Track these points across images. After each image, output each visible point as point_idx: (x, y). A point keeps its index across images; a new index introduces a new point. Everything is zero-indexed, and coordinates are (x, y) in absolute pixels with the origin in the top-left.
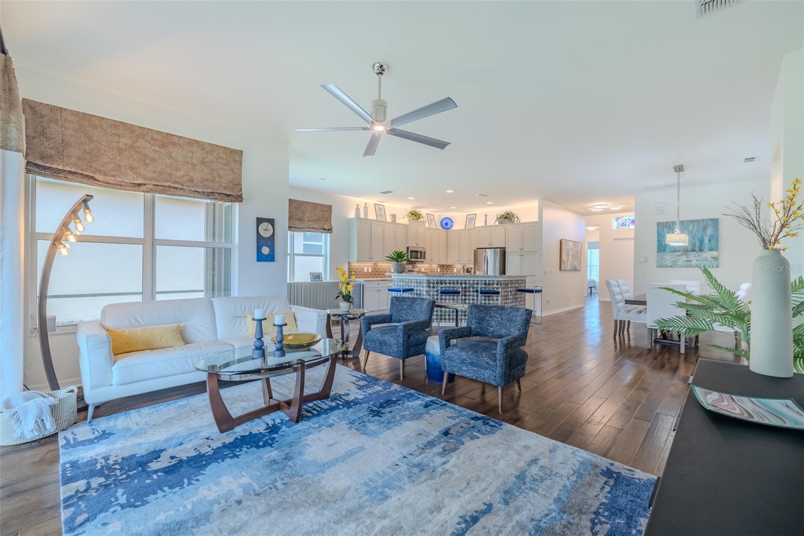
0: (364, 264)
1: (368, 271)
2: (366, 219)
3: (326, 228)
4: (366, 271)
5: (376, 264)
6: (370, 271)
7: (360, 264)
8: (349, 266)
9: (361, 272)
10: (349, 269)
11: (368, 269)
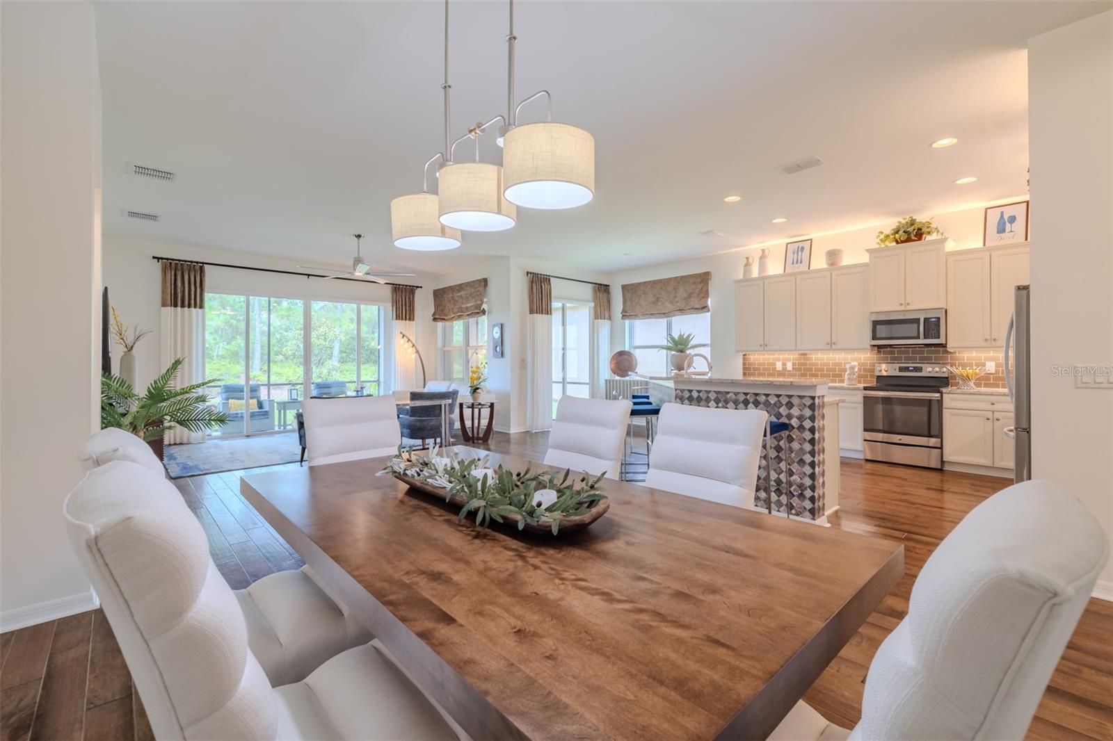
0: (776, 356)
1: (784, 369)
2: (763, 279)
3: (698, 307)
4: (779, 366)
5: (805, 354)
6: (789, 366)
7: (766, 356)
8: (744, 359)
9: (769, 369)
10: (744, 364)
11: (784, 364)
